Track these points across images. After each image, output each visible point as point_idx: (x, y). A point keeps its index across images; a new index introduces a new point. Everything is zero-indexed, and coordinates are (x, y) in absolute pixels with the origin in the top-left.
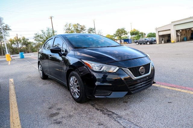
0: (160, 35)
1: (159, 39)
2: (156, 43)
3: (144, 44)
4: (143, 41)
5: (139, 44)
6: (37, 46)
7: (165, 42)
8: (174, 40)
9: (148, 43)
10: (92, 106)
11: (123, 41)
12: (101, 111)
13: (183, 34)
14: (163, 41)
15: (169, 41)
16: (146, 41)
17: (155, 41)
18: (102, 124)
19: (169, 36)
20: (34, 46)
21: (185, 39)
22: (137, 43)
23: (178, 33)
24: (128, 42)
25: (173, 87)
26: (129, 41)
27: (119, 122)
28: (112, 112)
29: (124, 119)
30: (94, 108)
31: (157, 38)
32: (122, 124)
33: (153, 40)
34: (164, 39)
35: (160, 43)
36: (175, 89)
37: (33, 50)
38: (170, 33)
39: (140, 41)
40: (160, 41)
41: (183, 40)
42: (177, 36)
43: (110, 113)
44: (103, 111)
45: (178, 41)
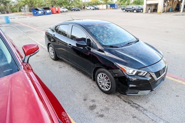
0: (148, 3)
1: (146, 8)
2: (143, 12)
3: (131, 11)
4: (130, 9)
5: (126, 11)
6: (17, 6)
7: (151, 12)
8: (160, 11)
9: (135, 11)
10: (119, 97)
11: (109, 6)
12: (129, 103)
13: (170, 5)
14: (150, 10)
15: (155, 10)
16: (133, 9)
17: (142, 9)
18: (136, 117)
19: (156, 5)
20: (13, 4)
21: (171, 10)
22: (124, 11)
23: (165, 3)
24: (114, 8)
25: (175, 78)
26: (115, 6)
27: (147, 115)
28: (138, 105)
29: (149, 112)
30: (122, 100)
31: (144, 7)
32: (149, 117)
33: (140, 8)
34: (150, 8)
35: (147, 12)
36: (177, 80)
37: (13, 10)
38: (157, 3)
39: (127, 9)
40: (146, 10)
41: (168, 11)
42: (164, 6)
43: (136, 106)
44: (131, 103)
45: (164, 12)
